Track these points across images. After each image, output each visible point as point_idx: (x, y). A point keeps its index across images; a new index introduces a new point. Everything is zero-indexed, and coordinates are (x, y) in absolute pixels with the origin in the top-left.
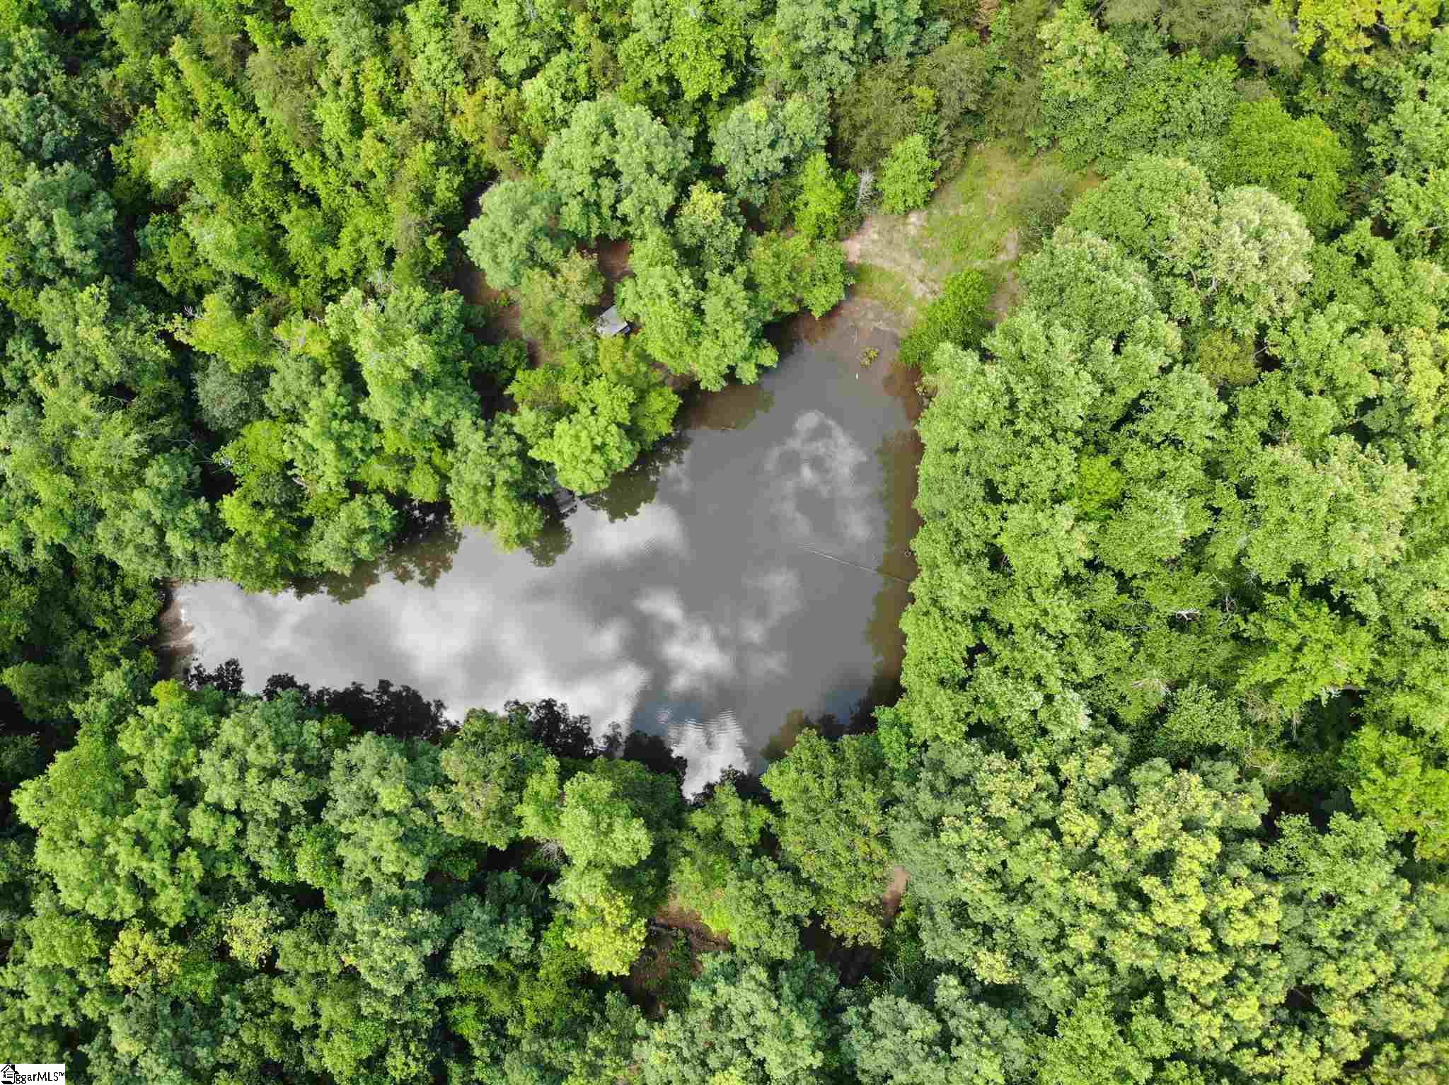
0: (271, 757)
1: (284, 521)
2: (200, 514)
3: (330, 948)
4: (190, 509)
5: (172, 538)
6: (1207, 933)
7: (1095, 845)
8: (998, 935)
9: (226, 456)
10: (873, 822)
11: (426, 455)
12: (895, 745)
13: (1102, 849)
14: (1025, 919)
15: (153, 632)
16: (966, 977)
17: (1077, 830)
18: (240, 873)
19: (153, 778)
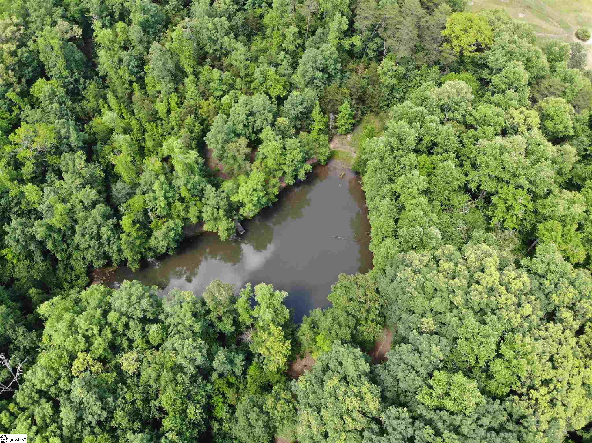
2: (113, 223)
4: (110, 221)
5: (104, 229)
9: (122, 208)
11: (195, 202)
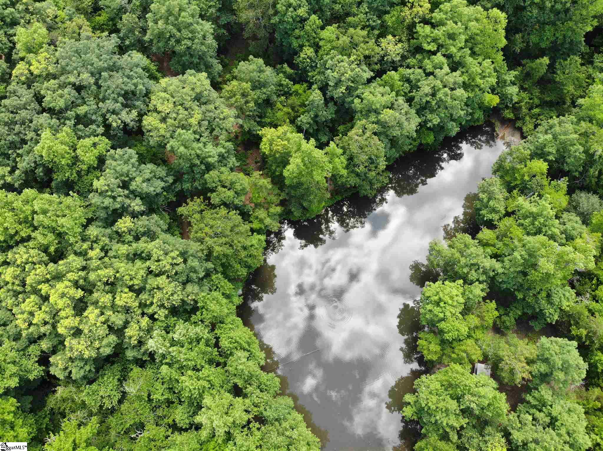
0: (440, 95)
1: (518, 182)
2: (549, 153)
3: (362, 56)
4: (554, 152)
6: (43, 292)
7: (113, 296)
8: (131, 238)
9: (563, 183)
10: (209, 241)
11: (497, 246)
12: (223, 284)
13: (109, 296)
14: (123, 249)
15: (517, 125)
16: (134, 215)
17: (124, 295)
18: (411, 61)
19: (469, 60)
